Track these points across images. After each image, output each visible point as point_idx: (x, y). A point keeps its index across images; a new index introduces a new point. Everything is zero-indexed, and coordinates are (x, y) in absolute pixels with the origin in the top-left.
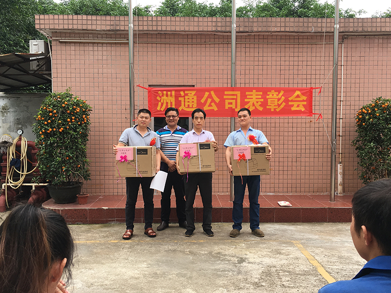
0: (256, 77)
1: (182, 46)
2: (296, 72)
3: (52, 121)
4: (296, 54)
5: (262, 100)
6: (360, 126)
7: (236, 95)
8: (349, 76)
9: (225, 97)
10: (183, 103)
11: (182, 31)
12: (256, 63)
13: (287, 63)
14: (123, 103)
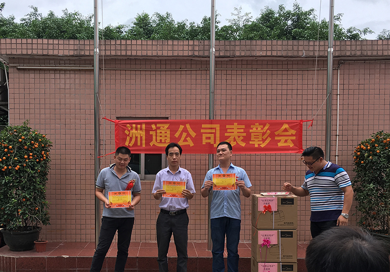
0: (239, 107)
1: (154, 73)
2: (284, 102)
3: (7, 158)
4: (285, 82)
5: (245, 134)
6: (358, 164)
7: (215, 129)
8: (346, 107)
9: (202, 131)
10: (154, 137)
11: (155, 56)
12: (239, 92)
13: (274, 92)
14: (88, 137)
